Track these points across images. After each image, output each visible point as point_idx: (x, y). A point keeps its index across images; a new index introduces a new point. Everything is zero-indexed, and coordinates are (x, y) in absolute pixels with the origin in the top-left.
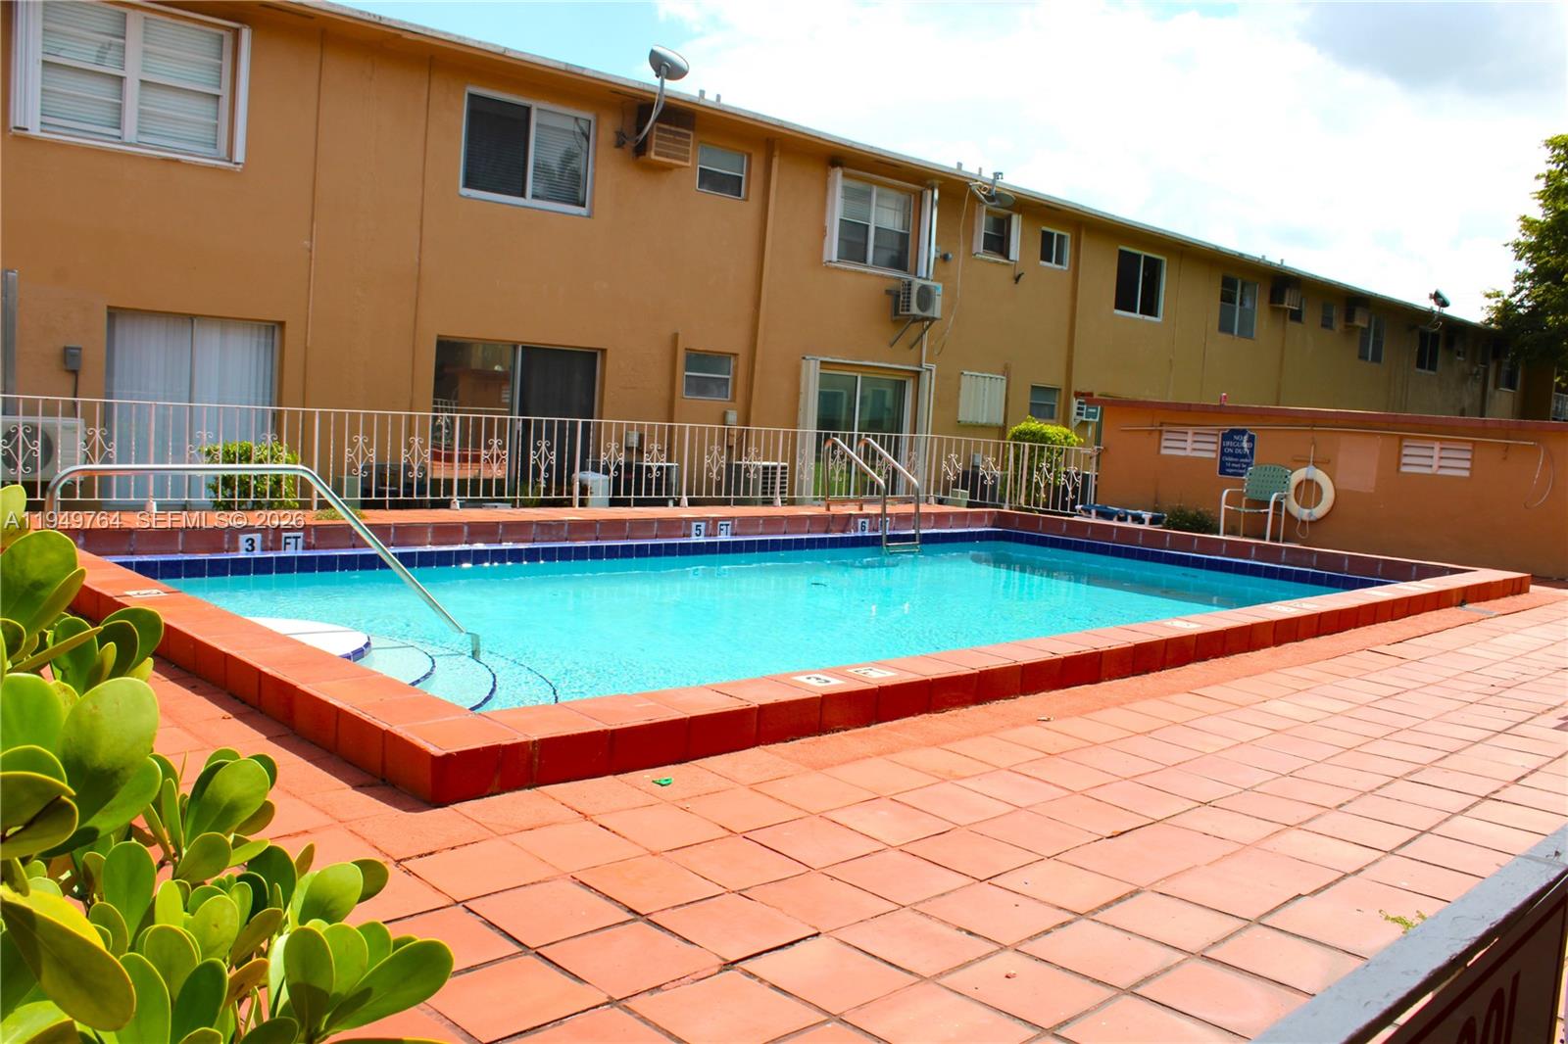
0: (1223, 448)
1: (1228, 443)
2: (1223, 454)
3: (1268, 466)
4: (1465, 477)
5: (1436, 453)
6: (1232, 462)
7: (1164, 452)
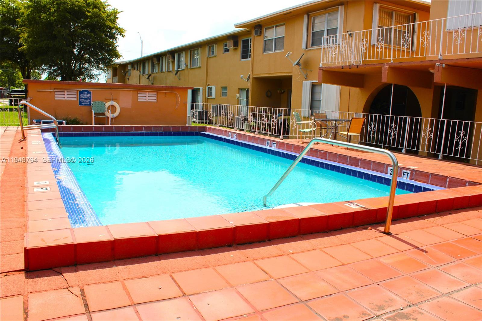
0: (80, 96)
1: (82, 95)
2: (80, 98)
3: (97, 102)
4: (155, 102)
5: (147, 95)
6: (83, 101)
7: (56, 99)
